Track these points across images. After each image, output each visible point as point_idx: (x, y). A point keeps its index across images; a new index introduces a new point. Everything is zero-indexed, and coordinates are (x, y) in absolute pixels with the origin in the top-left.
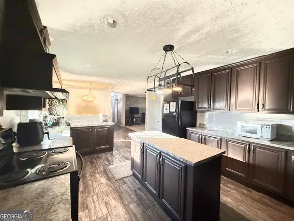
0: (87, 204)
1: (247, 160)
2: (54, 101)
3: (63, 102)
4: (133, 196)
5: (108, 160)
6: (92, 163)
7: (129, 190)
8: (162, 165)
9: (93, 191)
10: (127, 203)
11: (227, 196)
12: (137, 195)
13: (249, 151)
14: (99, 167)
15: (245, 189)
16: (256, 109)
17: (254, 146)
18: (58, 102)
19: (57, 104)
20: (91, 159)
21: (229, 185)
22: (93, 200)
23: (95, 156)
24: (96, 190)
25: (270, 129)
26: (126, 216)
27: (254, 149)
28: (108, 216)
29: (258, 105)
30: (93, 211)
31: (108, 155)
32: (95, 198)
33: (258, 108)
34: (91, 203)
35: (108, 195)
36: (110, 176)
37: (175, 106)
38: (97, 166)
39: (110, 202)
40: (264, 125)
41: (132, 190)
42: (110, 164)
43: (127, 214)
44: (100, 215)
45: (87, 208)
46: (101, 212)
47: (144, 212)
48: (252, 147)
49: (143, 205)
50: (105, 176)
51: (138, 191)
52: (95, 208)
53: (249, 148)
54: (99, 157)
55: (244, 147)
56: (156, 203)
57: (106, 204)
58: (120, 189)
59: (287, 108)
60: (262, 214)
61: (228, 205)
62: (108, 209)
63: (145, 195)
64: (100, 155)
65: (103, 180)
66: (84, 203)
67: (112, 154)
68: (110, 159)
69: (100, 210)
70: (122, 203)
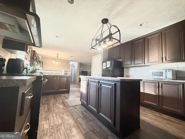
0: (48, 118)
1: (157, 94)
2: (35, 62)
3: (40, 63)
4: (80, 115)
5: (65, 97)
6: (54, 98)
7: (78, 112)
8: (100, 89)
9: (54, 111)
10: (76, 118)
11: (145, 117)
12: (83, 114)
13: (159, 87)
14: (59, 100)
15: (157, 113)
16: (161, 61)
17: (161, 83)
18: (37, 63)
19: (36, 64)
20: (55, 97)
21: (146, 111)
22: (53, 116)
23: (57, 95)
24: (56, 111)
25: (171, 72)
26: (74, 124)
27: (161, 85)
28: (62, 124)
29: (162, 58)
30: (52, 121)
31: (66, 95)
32: (54, 115)
33: (162, 60)
34: (51, 117)
35: (63, 113)
36: (66, 104)
37: (110, 63)
38: (58, 100)
39: (65, 117)
40: (167, 70)
41: (80, 112)
42: (67, 99)
43: (75, 123)
44: (57, 123)
45: (48, 119)
46: (57, 122)
47: (87, 123)
48: (161, 84)
49: (87, 119)
50: (63, 104)
51: (84, 112)
52: (53, 119)
53: (158, 85)
54: (60, 96)
55: (155, 85)
56: (96, 118)
57: (61, 118)
58: (72, 111)
59: (181, 58)
60: (170, 126)
61: (146, 121)
62: (62, 121)
63: (89, 114)
64: (61, 95)
65: (61, 106)
66: (46, 117)
67: (69, 95)
68: (67, 97)
69: (56, 121)
70: (72, 118)
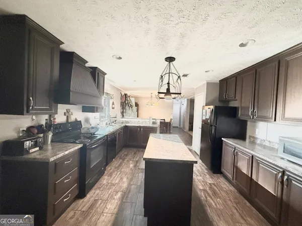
1: (279, 194)
9: (121, 169)
10: (132, 183)
13: (283, 182)
22: (117, 174)
27: (287, 180)
28: (116, 185)
34: (114, 175)
35: (126, 175)
37: (210, 112)
38: (136, 156)
39: (124, 179)
44: (113, 182)
48: (286, 177)
50: (135, 164)
52: (114, 178)
55: (276, 175)
57: (121, 178)
62: (119, 181)
65: (132, 166)
70: (129, 182)
